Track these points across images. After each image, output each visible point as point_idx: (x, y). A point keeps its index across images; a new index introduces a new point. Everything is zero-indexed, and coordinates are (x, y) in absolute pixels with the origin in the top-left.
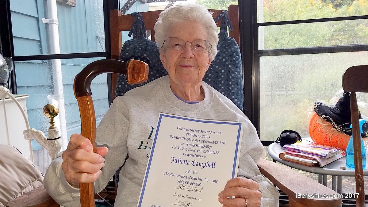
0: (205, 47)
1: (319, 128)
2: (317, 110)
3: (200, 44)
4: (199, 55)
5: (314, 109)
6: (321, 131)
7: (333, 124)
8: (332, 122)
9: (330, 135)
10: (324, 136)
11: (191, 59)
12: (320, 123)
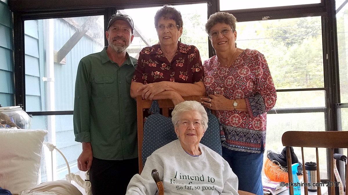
0: (200, 123)
1: (271, 169)
2: (269, 156)
3: (198, 122)
4: (197, 128)
5: (267, 156)
6: (272, 171)
7: (280, 166)
8: (279, 165)
9: (279, 175)
10: (275, 175)
11: (194, 130)
12: (271, 166)
